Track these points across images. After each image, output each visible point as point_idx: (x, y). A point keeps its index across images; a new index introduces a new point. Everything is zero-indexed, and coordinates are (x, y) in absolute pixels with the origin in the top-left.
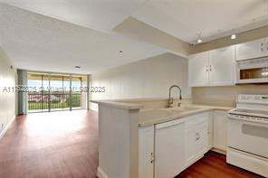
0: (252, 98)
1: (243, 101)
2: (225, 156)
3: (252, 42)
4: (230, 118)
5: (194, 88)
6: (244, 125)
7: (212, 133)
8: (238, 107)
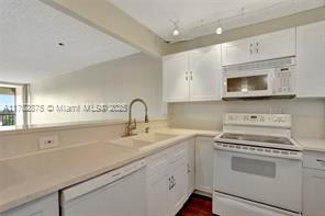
0: (240, 118)
1: (230, 122)
2: (211, 199)
3: (241, 41)
4: (217, 149)
5: (171, 105)
6: (233, 158)
7: (194, 170)
8: (225, 131)
